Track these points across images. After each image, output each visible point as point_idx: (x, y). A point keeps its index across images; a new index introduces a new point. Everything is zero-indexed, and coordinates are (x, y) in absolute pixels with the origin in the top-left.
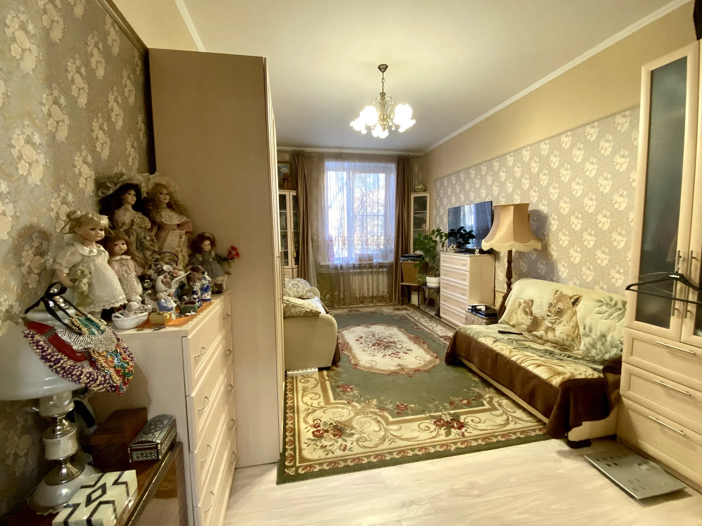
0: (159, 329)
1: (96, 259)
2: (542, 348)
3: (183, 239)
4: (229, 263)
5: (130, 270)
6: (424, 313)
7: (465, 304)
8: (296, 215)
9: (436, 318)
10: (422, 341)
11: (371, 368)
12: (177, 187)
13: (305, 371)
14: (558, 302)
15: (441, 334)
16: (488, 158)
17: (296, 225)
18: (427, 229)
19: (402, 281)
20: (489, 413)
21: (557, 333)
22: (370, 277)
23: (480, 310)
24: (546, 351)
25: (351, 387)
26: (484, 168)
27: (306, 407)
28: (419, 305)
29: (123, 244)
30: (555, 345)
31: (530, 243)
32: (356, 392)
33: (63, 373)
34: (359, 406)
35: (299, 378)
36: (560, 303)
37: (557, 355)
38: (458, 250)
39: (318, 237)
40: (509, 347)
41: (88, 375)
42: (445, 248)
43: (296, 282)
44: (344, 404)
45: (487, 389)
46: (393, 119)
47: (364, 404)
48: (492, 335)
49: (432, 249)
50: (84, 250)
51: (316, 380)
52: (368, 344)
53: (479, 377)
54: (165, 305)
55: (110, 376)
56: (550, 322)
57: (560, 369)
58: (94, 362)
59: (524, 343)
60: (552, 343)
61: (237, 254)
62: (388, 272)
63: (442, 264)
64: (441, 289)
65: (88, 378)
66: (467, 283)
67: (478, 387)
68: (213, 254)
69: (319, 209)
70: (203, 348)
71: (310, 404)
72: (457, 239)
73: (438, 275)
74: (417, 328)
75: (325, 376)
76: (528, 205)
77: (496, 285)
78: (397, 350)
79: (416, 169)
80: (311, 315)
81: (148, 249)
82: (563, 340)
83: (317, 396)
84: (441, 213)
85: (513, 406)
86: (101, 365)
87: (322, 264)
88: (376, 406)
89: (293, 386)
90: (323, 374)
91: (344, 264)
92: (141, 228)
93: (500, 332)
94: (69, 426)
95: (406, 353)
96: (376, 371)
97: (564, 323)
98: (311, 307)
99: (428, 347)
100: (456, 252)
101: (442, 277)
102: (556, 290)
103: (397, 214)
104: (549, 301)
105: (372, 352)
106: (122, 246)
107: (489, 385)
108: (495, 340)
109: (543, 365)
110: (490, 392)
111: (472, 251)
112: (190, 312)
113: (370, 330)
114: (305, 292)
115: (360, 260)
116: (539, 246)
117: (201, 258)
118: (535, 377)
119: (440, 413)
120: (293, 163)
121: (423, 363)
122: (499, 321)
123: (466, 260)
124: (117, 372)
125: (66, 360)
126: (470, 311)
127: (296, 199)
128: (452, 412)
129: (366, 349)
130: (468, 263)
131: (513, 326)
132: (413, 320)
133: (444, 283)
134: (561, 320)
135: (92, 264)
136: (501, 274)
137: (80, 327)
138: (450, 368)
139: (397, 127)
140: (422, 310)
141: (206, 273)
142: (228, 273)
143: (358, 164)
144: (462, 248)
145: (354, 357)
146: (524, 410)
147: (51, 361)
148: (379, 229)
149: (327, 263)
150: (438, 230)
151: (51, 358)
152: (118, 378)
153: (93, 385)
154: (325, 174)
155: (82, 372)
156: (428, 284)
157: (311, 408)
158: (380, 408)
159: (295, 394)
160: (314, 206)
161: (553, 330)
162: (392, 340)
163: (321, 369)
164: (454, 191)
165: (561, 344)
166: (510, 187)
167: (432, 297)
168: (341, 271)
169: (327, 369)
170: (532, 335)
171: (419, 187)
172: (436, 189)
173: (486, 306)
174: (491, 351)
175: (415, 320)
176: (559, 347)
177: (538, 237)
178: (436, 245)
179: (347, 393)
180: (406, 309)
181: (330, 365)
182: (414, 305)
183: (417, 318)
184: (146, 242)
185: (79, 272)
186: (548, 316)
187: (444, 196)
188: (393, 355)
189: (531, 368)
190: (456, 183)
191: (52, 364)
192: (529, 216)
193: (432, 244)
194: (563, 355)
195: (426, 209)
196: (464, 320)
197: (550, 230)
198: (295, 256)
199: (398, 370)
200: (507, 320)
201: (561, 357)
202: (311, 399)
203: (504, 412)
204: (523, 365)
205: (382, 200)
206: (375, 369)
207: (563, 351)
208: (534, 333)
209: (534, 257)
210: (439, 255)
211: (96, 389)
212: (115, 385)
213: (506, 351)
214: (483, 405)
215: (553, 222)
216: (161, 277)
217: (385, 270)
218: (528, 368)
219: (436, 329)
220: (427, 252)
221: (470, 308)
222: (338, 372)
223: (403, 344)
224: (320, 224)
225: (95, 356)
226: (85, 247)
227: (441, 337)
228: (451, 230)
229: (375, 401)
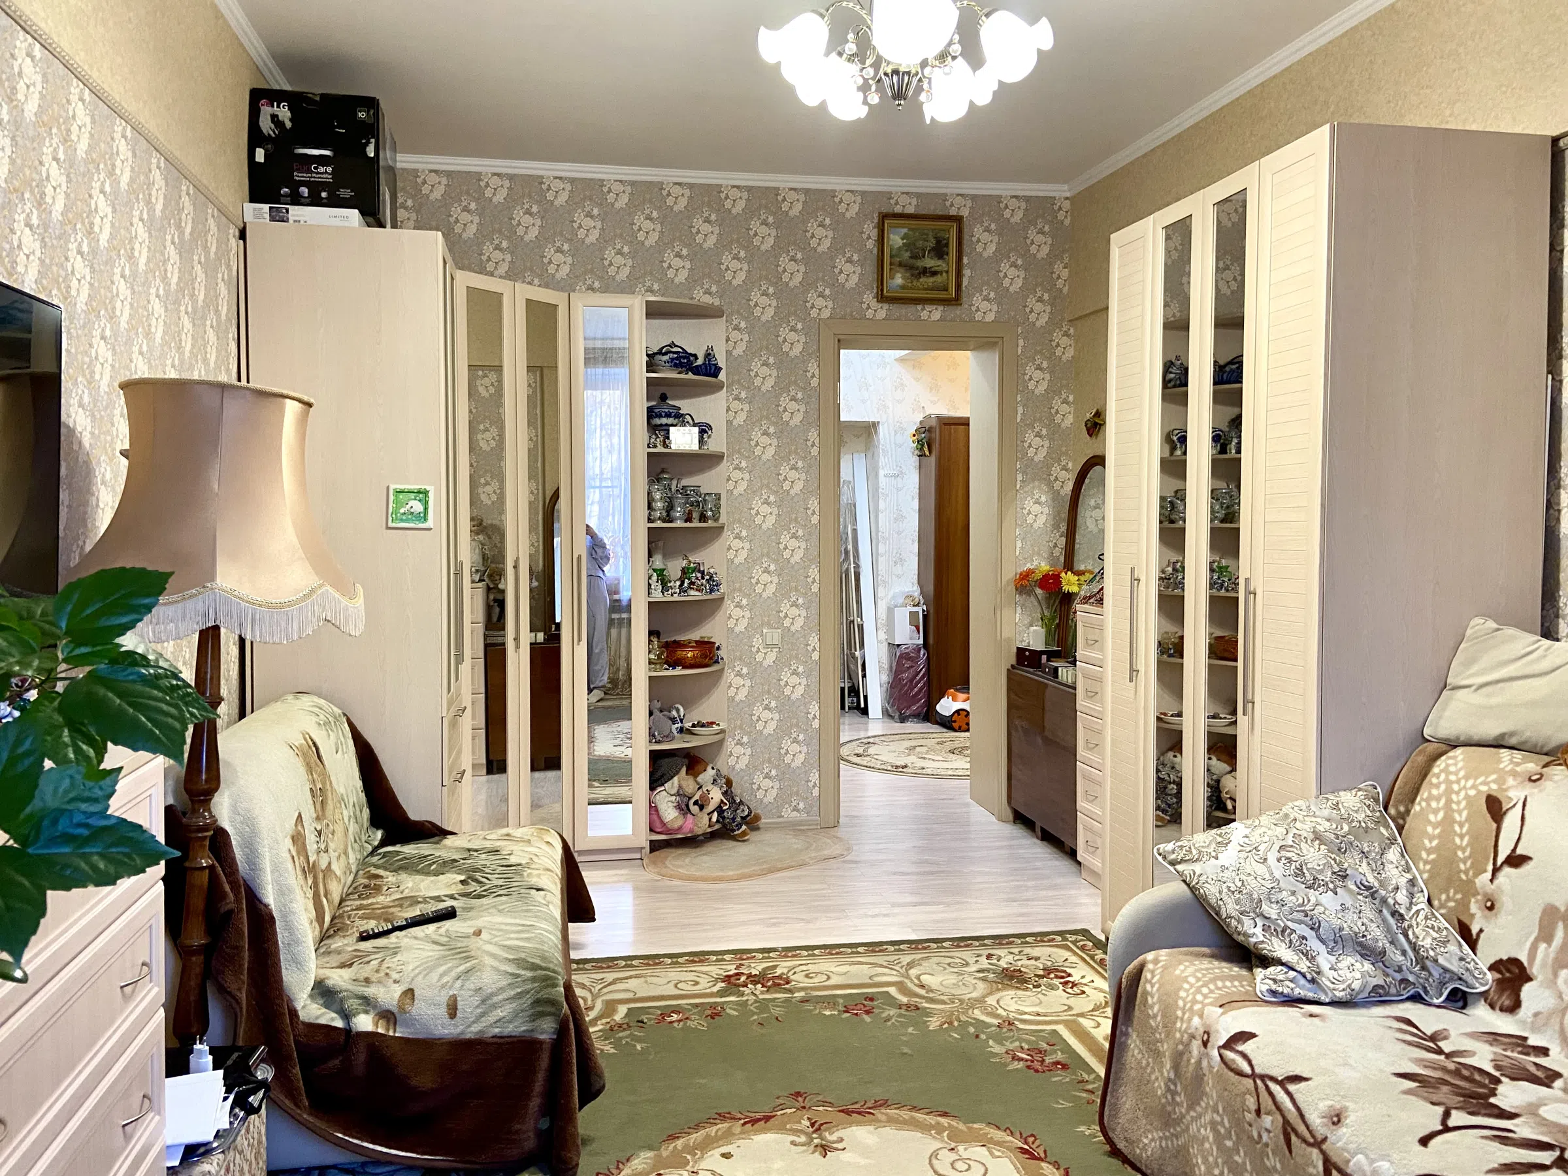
11: (956, 1138)
25: (1019, 1064)
32: (998, 1049)
44: (1023, 1022)
47: (963, 1018)
88: (930, 1015)
158: (919, 1009)
179: (1026, 1047)
199: (837, 1127)
229: (934, 1023)
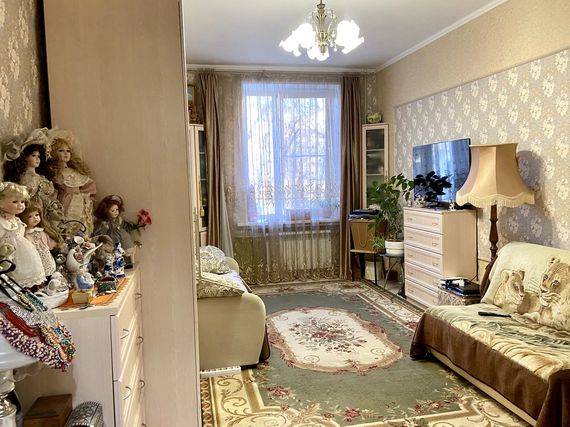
0: (86, 308)
1: (17, 233)
2: (534, 333)
3: (88, 205)
4: (139, 231)
5: (43, 244)
6: (384, 291)
7: (437, 278)
8: (204, 158)
9: (399, 298)
10: (380, 330)
11: (312, 365)
12: (77, 141)
13: (223, 370)
14: (554, 273)
15: (405, 320)
16: (465, 81)
17: (204, 172)
18: (386, 174)
19: (352, 248)
20: (465, 418)
21: (554, 314)
22: (308, 241)
23: (458, 285)
24: (538, 337)
25: (286, 389)
26: (459, 93)
27: (228, 415)
28: (376, 280)
29: (37, 215)
30: (551, 330)
31: (518, 196)
32: (292, 395)
33: (22, 347)
34: (297, 413)
35: (217, 379)
36: (557, 274)
37: (550, 341)
38: (428, 203)
39: (234, 187)
40: (491, 333)
41: (42, 350)
42: (409, 202)
43: (206, 252)
44: (277, 410)
45: (464, 389)
46: (334, 39)
47: (304, 410)
48: (470, 318)
49: (392, 202)
50: (7, 225)
51: (239, 381)
52: (307, 335)
53: (455, 374)
54: (85, 282)
55: (59, 352)
56: (545, 300)
57: (551, 358)
58: (44, 338)
59: (511, 327)
60: (548, 327)
61: (149, 220)
62: (332, 235)
63: (406, 223)
64: (406, 258)
65: (43, 352)
66: (439, 249)
67: (453, 387)
68: (121, 221)
69: (236, 149)
70: (124, 330)
71: (233, 412)
72: (426, 189)
73: (400, 239)
74: (374, 313)
75: (251, 377)
76: (516, 145)
77: (479, 251)
78: (346, 342)
79: (369, 91)
80: (231, 295)
81: (56, 219)
82: (562, 324)
83: (242, 402)
84: (405, 153)
85: (497, 409)
86: (51, 341)
87: (239, 225)
88: (319, 412)
89: (209, 389)
90: (248, 374)
91: (271, 226)
92: (46, 194)
93: (481, 314)
94: (9, 407)
95: (358, 346)
96: (319, 369)
97: (562, 300)
98: (230, 284)
99: (388, 338)
100: (424, 207)
101: (406, 241)
102: (552, 257)
103: (343, 154)
104: (543, 272)
105: (313, 345)
106: (36, 217)
107: (468, 384)
108: (473, 324)
109: (531, 354)
110: (468, 393)
111: (445, 206)
112: (110, 290)
113: (309, 315)
114: (218, 264)
115: (293, 219)
116: (531, 199)
117: (107, 226)
118: (522, 369)
119: (402, 420)
120: (199, 86)
121: (380, 358)
122: (482, 301)
123: (438, 218)
124: (63, 348)
125: (22, 335)
126: (445, 287)
127: (203, 135)
128: (418, 418)
129: (304, 340)
130: (440, 222)
131: (500, 307)
132: (368, 302)
133: (408, 249)
134: (559, 296)
135: (15, 240)
136: (484, 236)
137: (29, 304)
138: (417, 364)
139: (340, 48)
140: (381, 288)
141: (120, 245)
142: (138, 243)
143: (288, 85)
144: (432, 202)
145: (289, 352)
146: (511, 413)
147: (11, 336)
148: (319, 169)
149: (248, 224)
150: (400, 177)
151: (11, 333)
152: (64, 355)
153: (47, 360)
154: (243, 101)
155: (37, 347)
156: (387, 251)
157: (235, 416)
158: (325, 415)
159: (213, 399)
160: (229, 144)
161: (550, 309)
162: (340, 329)
163: (244, 368)
164: (420, 122)
165: (560, 328)
166: (493, 120)
167: (394, 268)
168: (267, 235)
169: (253, 367)
170: (524, 318)
171: (374, 117)
172: (396, 119)
173: (465, 280)
174: (469, 338)
175: (372, 301)
176: (557, 332)
177: (530, 187)
178: (398, 196)
179: (281, 397)
180: (359, 286)
181: (257, 362)
182: (370, 281)
183: (373, 299)
184: (55, 211)
185: (6, 248)
186: (543, 292)
187: (407, 129)
188: (340, 348)
189: (517, 359)
190: (423, 111)
191: (13, 338)
192: (517, 160)
193: (393, 196)
194: (559, 341)
195: (383, 147)
196: (436, 300)
197: (546, 178)
198: (203, 214)
199: (348, 367)
200: (492, 299)
201: (556, 345)
202: (234, 405)
203: (485, 416)
204: (506, 355)
205: (322, 128)
206: (316, 367)
207: (561, 336)
208: (526, 314)
209: (526, 214)
210: (401, 210)
211: (48, 364)
212: (62, 361)
213: (487, 338)
214: (459, 409)
215: (549, 167)
216: (73, 251)
217: (329, 231)
218: (513, 358)
219: (399, 312)
220: (385, 206)
221: (444, 283)
222: (267, 371)
223: (354, 334)
224: (236, 170)
225: (45, 332)
226: (7, 221)
227: (407, 324)
228: (418, 176)
229: (318, 406)
